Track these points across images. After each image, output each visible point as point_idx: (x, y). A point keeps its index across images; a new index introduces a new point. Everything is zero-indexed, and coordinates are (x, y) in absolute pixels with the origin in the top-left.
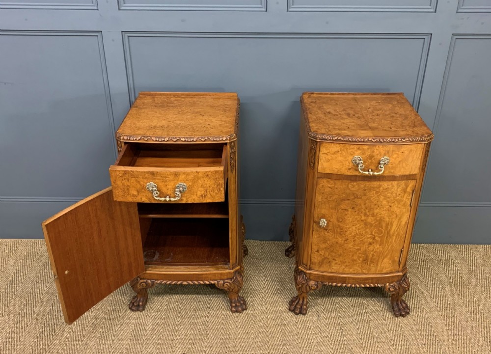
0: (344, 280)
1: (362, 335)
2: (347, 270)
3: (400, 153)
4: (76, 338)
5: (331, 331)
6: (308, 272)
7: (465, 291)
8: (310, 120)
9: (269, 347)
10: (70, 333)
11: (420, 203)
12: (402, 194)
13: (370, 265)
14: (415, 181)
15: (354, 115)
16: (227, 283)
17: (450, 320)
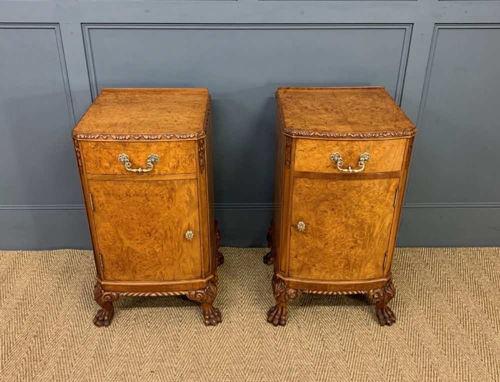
0: (325, 288)
1: (345, 347)
2: (328, 276)
3: (381, 149)
4: (34, 357)
5: (312, 343)
6: (286, 279)
7: (454, 297)
8: (285, 115)
9: (245, 362)
10: (27, 352)
11: (405, 205)
12: (385, 194)
13: (352, 271)
14: (399, 179)
15: (332, 110)
16: (199, 294)
17: (439, 328)
